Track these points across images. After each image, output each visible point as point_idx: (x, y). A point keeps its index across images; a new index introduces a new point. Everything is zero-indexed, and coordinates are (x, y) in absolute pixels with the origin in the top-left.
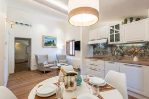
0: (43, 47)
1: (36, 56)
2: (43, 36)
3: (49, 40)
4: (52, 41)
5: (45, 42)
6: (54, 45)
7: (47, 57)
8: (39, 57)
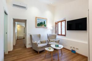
0: (36, 27)
1: (31, 36)
2: (36, 18)
3: (41, 22)
4: (43, 22)
5: (37, 23)
6: (45, 26)
7: (39, 36)
8: (33, 36)
